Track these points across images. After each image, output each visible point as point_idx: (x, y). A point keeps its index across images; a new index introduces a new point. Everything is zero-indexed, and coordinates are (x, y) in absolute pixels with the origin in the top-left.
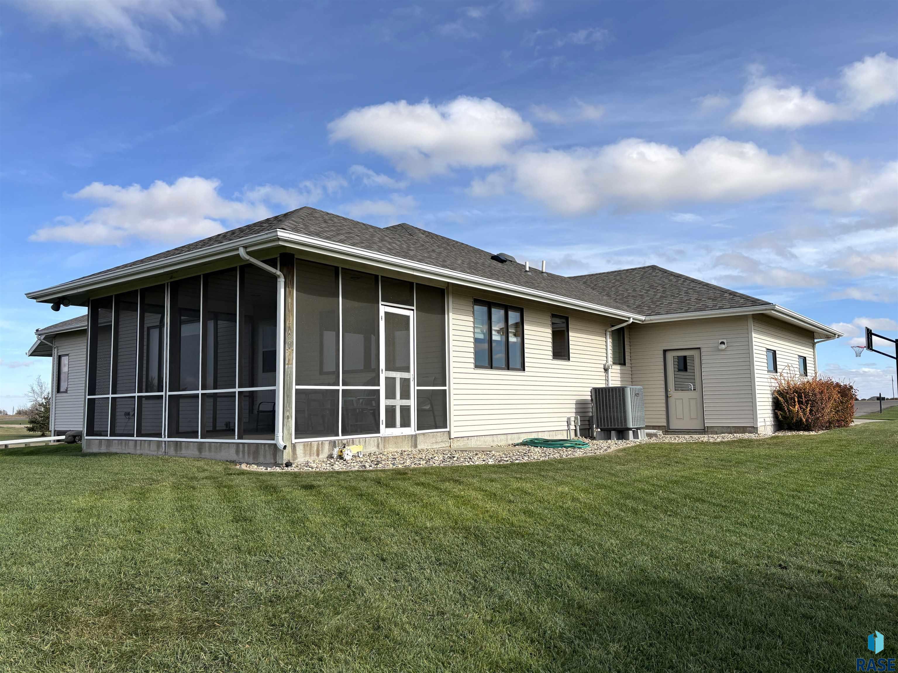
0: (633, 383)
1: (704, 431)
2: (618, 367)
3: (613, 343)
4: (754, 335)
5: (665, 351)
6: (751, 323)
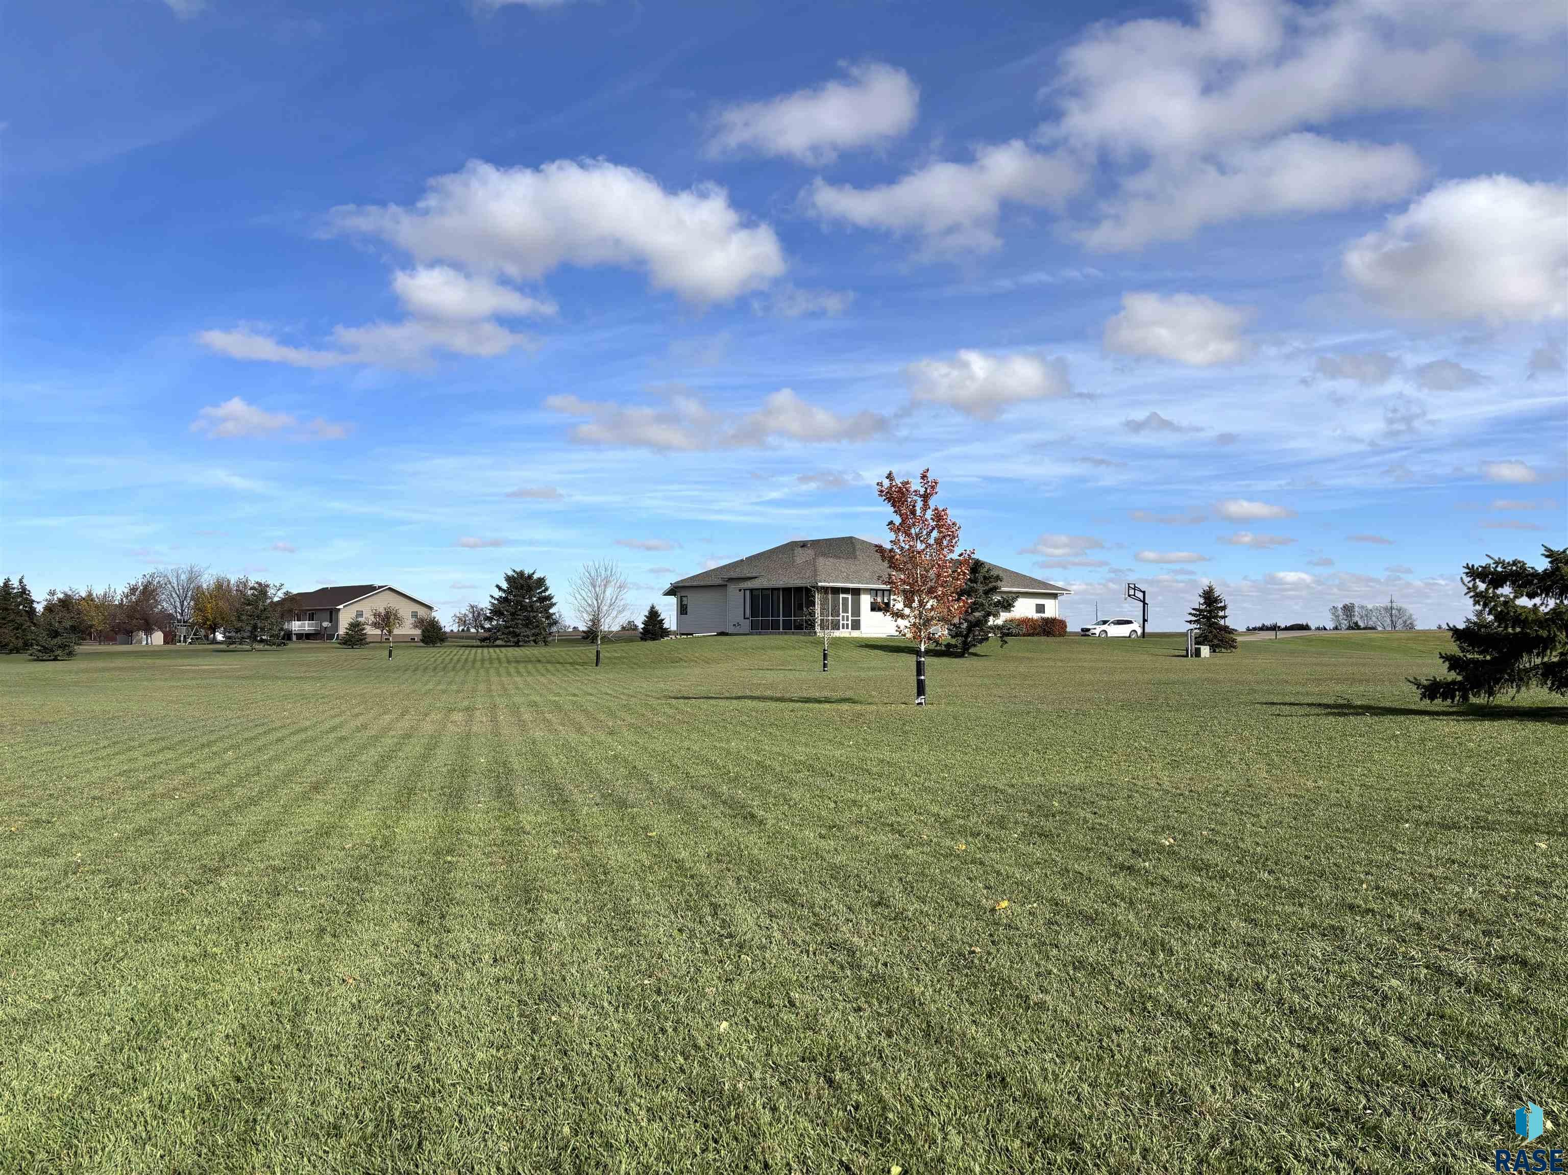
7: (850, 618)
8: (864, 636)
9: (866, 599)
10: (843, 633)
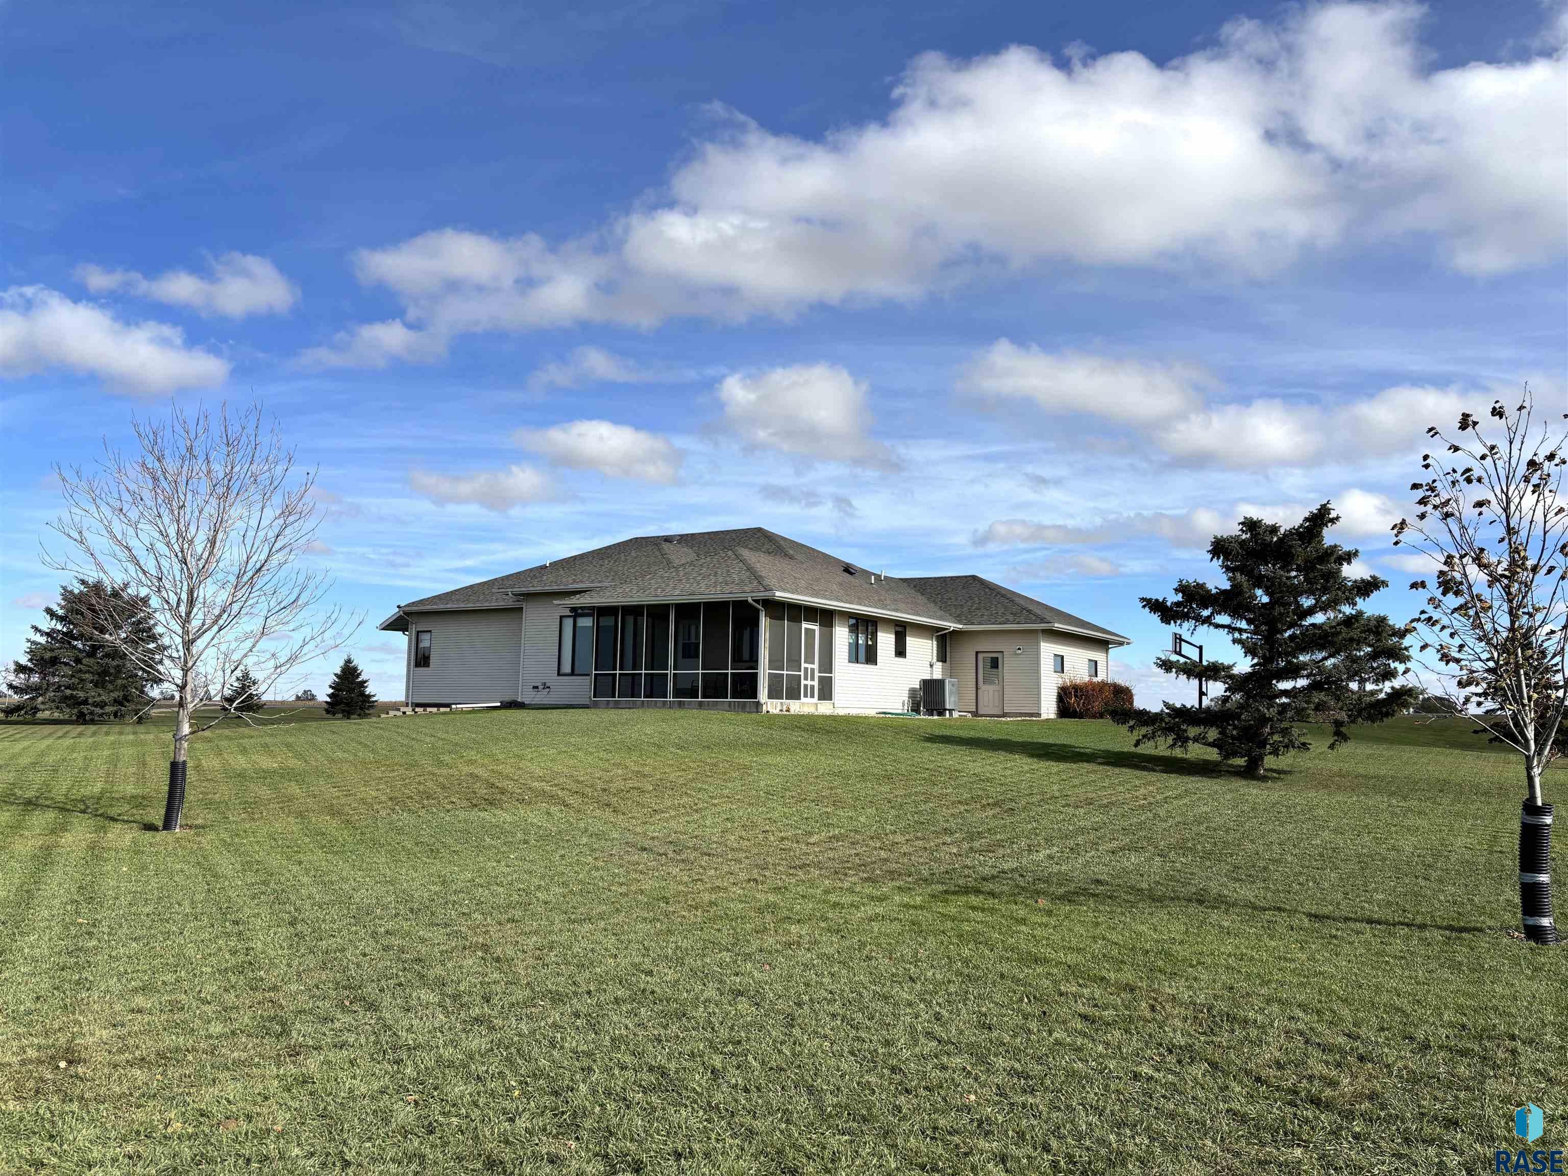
0: (951, 677)
1: (1004, 715)
2: (940, 664)
3: (938, 645)
4: (1042, 644)
5: (977, 653)
6: (1040, 635)
7: (817, 674)
8: (841, 712)
9: (842, 635)
10: (805, 706)
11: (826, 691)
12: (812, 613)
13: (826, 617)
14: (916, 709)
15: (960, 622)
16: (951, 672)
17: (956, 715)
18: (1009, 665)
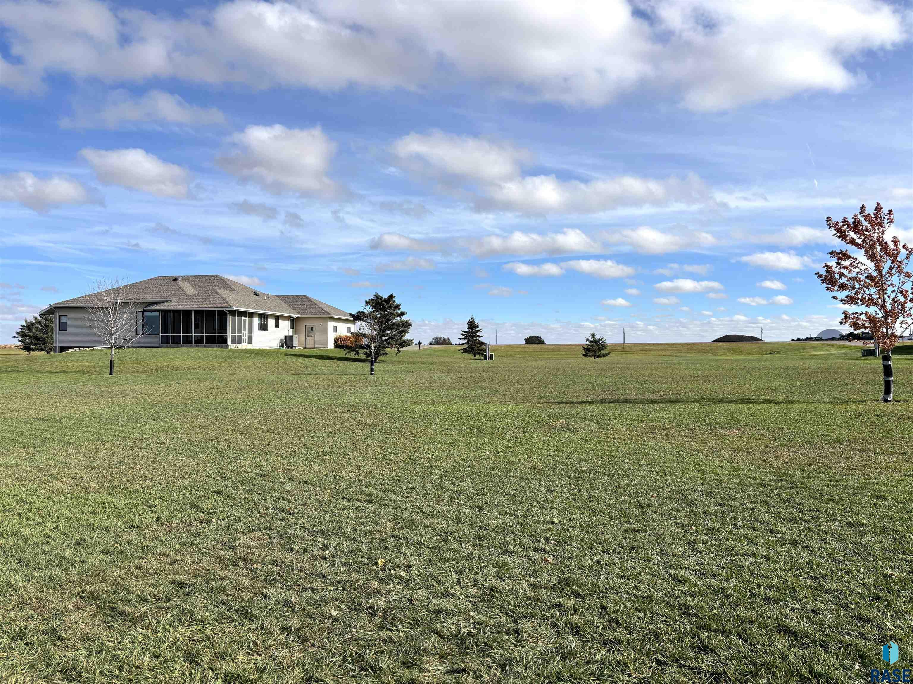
0: (295, 335)
1: (315, 348)
2: (292, 330)
3: (291, 323)
4: (329, 322)
5: (306, 326)
6: (329, 319)
7: (247, 335)
8: (255, 348)
9: (256, 321)
10: (243, 346)
11: (250, 341)
12: (245, 314)
13: (250, 315)
14: (282, 346)
15: (299, 314)
16: (296, 333)
17: (297, 348)
18: (316, 329)
